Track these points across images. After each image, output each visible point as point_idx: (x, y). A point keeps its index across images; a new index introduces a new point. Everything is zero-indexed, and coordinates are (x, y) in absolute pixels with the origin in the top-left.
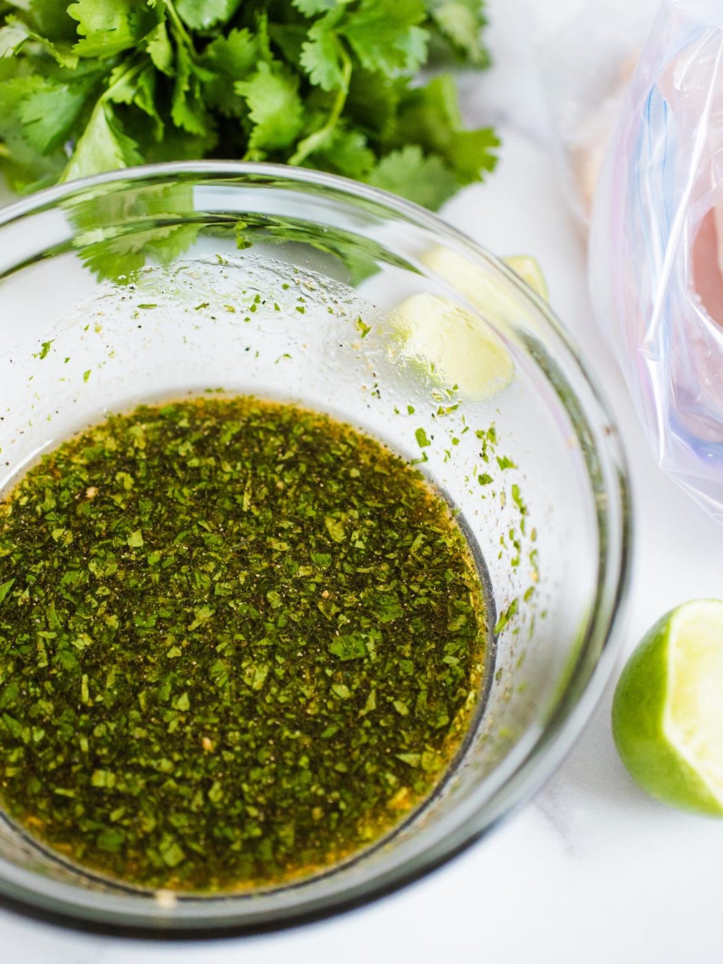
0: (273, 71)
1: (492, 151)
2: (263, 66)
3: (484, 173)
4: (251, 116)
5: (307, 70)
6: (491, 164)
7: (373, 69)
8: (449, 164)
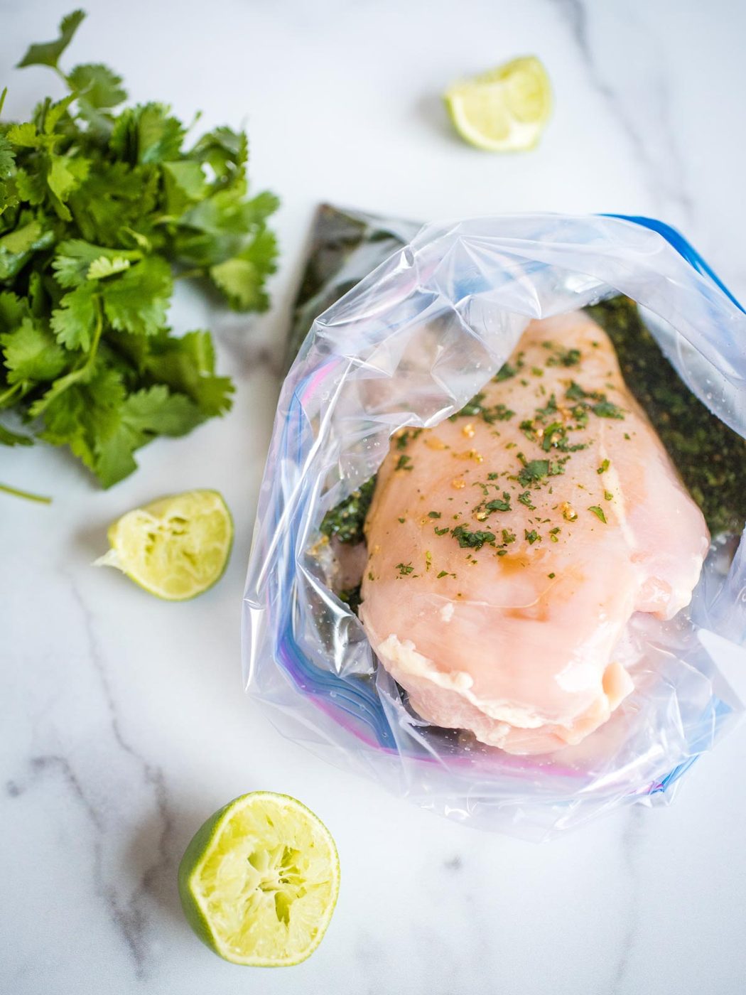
0: (35, 327)
1: (229, 395)
2: (27, 322)
3: (223, 411)
4: (6, 364)
5: (55, 332)
6: (228, 405)
7: (120, 329)
8: (194, 400)
